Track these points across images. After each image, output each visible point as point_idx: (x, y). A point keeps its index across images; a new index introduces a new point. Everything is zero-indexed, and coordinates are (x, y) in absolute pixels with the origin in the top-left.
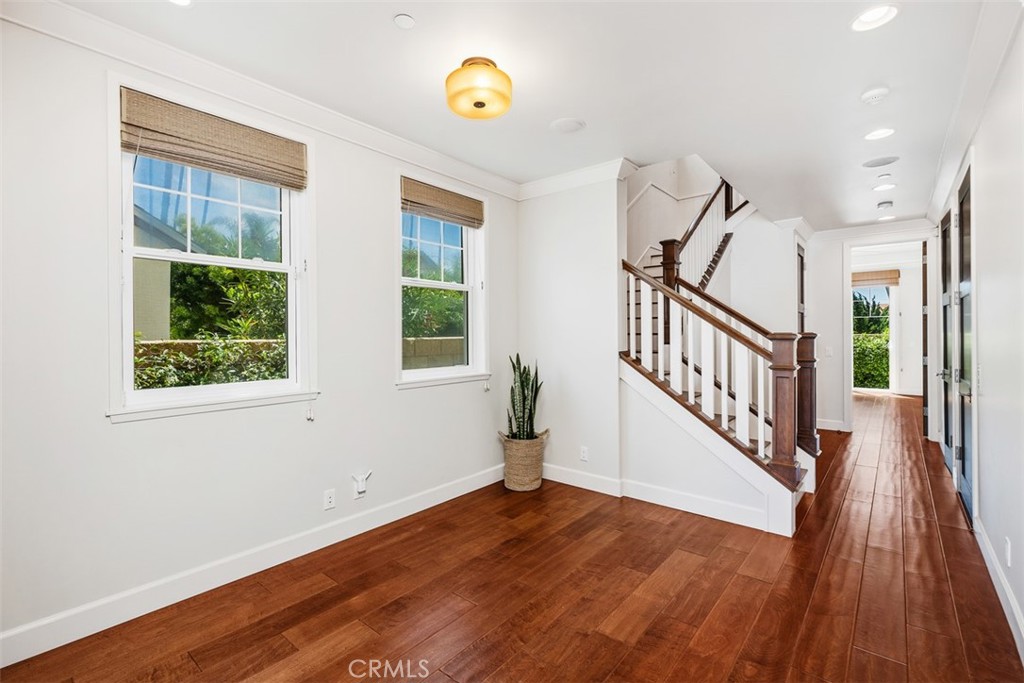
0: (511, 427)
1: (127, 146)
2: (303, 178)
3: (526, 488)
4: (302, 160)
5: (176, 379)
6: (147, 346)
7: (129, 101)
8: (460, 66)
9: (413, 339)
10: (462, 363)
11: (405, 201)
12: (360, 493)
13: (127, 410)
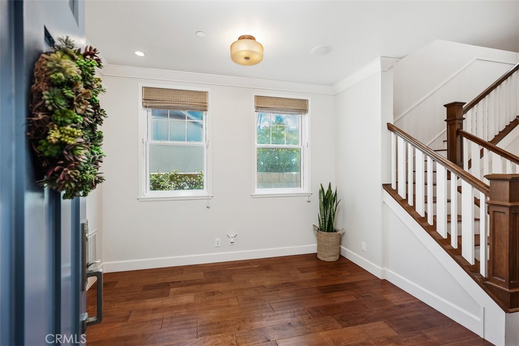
0: (320, 223)
1: (146, 107)
2: (206, 106)
3: (326, 259)
4: (206, 99)
5: (188, 187)
6: (180, 175)
7: (145, 91)
8: (237, 40)
9: (296, 173)
10: (297, 186)
11: (257, 108)
12: (231, 243)
13: (145, 197)
